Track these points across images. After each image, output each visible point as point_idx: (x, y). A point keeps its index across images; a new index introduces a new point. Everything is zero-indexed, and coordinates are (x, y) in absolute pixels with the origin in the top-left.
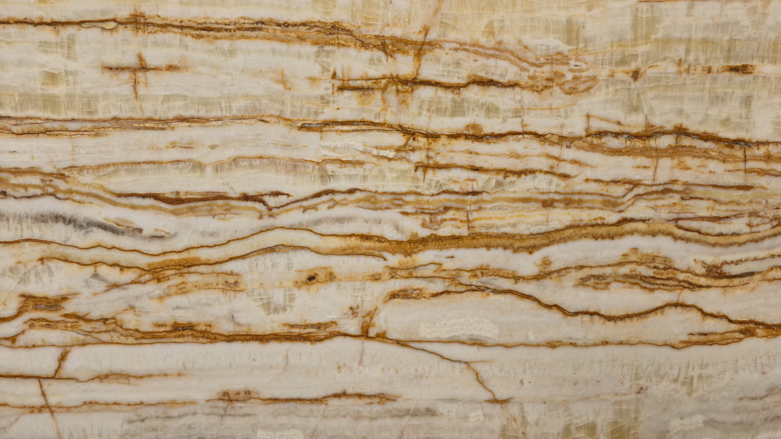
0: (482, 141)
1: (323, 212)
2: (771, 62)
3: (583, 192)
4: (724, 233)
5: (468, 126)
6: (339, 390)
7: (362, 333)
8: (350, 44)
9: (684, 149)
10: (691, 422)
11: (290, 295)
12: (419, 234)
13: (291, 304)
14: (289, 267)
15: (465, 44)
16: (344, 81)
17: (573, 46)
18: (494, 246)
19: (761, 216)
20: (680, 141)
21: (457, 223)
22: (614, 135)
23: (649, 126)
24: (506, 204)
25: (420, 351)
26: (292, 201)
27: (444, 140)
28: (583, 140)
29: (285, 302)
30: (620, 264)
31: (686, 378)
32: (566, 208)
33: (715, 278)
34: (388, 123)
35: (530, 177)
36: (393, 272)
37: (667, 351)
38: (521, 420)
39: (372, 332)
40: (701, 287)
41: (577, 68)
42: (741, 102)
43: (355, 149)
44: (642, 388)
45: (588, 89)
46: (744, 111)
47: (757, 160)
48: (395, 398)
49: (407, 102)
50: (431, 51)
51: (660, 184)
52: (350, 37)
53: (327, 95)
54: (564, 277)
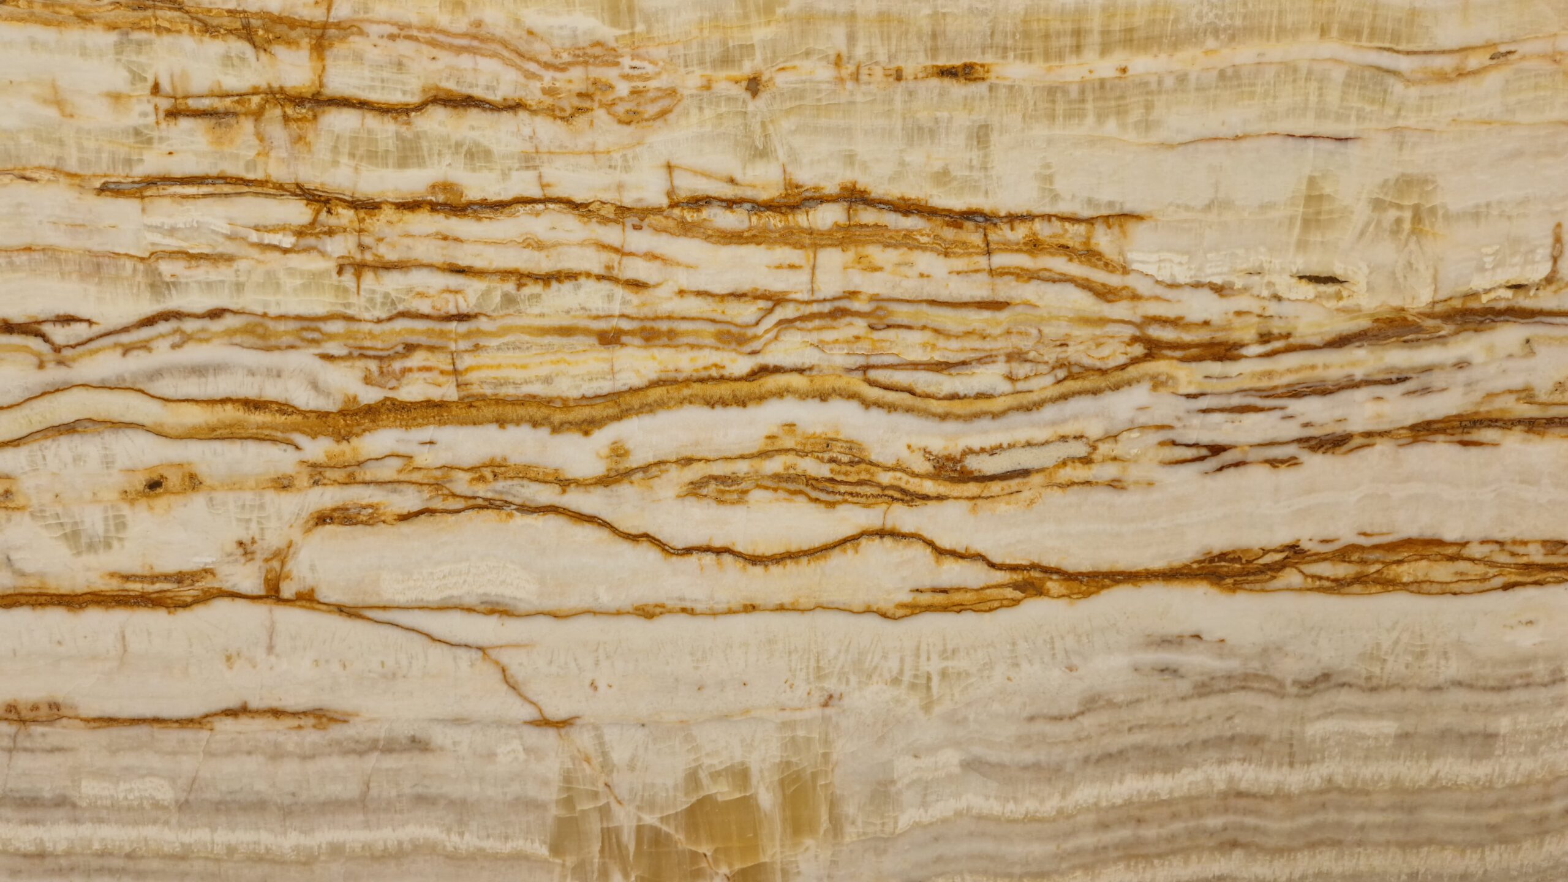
0: (465, 215)
1: (162, 355)
2: (1022, 57)
3: (675, 315)
4: (962, 394)
5: (433, 187)
6: (233, 702)
7: (267, 591)
8: (181, 27)
9: (865, 231)
10: (936, 763)
11: (116, 517)
12: (359, 399)
13: (120, 536)
14: (107, 463)
15: (409, 26)
16: (176, 99)
17: (624, 28)
18: (512, 421)
19: (1031, 361)
20: (856, 215)
21: (433, 376)
22: (724, 204)
23: (792, 186)
24: (527, 338)
25: (387, 626)
26: (98, 334)
27: (388, 213)
28: (665, 213)
29: (107, 531)
30: (764, 454)
31: (916, 676)
32: (645, 347)
33: (952, 480)
34: (274, 179)
35: (568, 286)
36: (317, 472)
37: (873, 623)
38: (601, 759)
39: (288, 590)
40: (926, 498)
41: (636, 72)
42: (969, 137)
43: (213, 231)
44: (831, 697)
45: (663, 114)
46: (975, 155)
47: (1012, 251)
48: (346, 718)
49: (308, 140)
50: (343, 39)
51: (825, 300)
52: (177, 14)
53: (146, 126)
54: (656, 479)
